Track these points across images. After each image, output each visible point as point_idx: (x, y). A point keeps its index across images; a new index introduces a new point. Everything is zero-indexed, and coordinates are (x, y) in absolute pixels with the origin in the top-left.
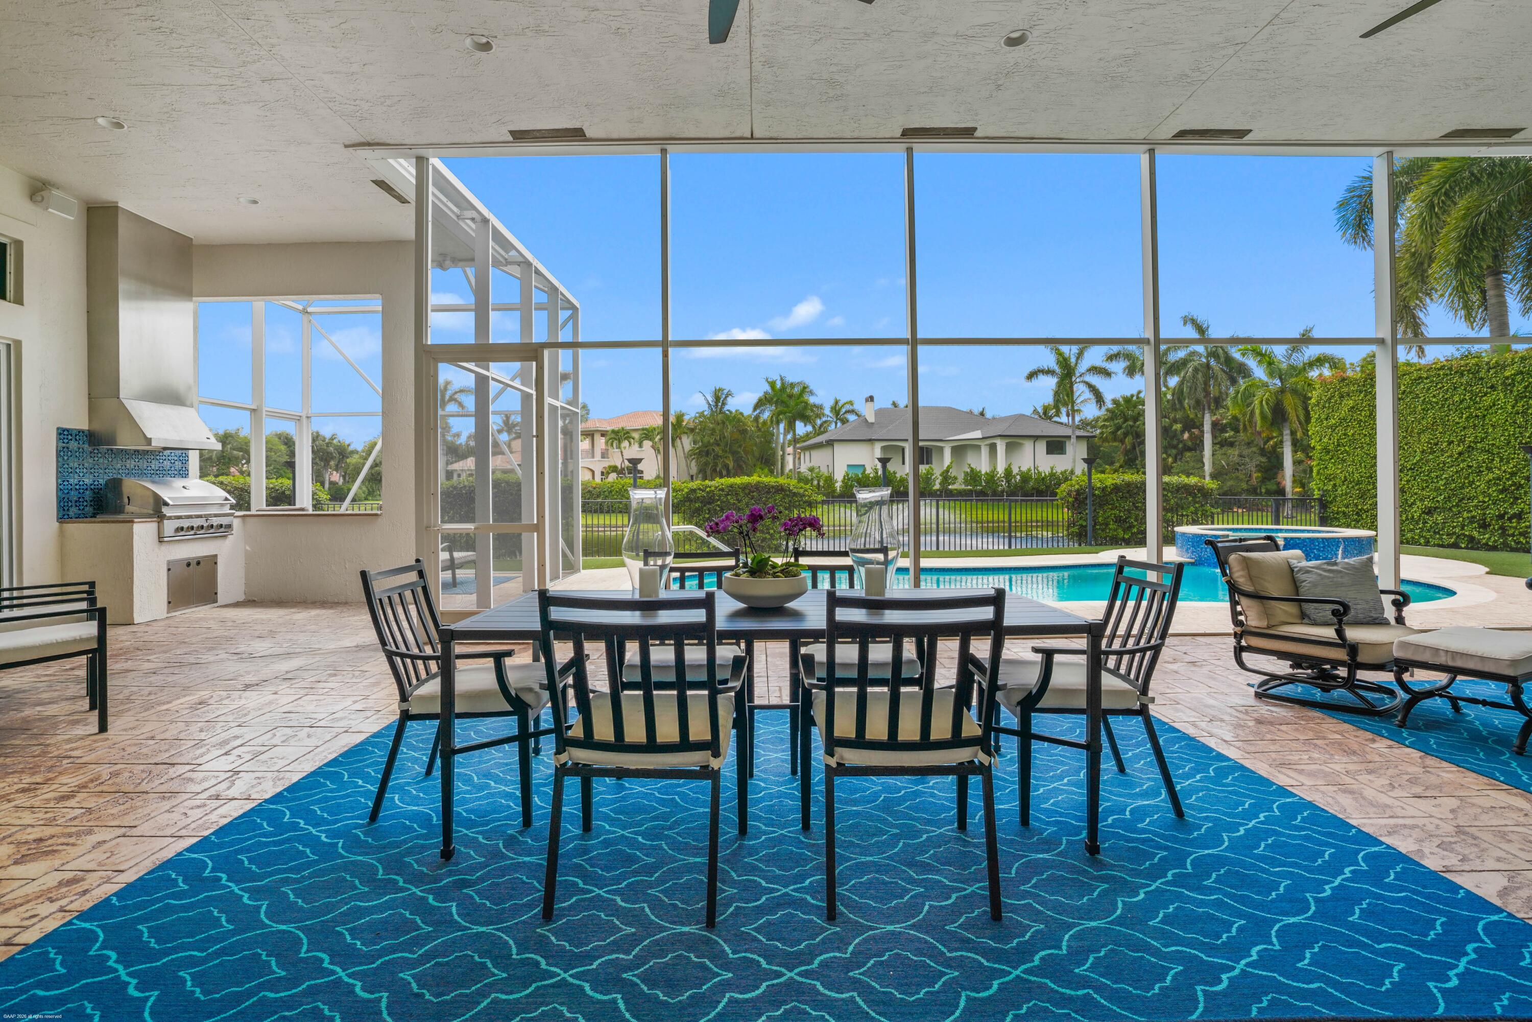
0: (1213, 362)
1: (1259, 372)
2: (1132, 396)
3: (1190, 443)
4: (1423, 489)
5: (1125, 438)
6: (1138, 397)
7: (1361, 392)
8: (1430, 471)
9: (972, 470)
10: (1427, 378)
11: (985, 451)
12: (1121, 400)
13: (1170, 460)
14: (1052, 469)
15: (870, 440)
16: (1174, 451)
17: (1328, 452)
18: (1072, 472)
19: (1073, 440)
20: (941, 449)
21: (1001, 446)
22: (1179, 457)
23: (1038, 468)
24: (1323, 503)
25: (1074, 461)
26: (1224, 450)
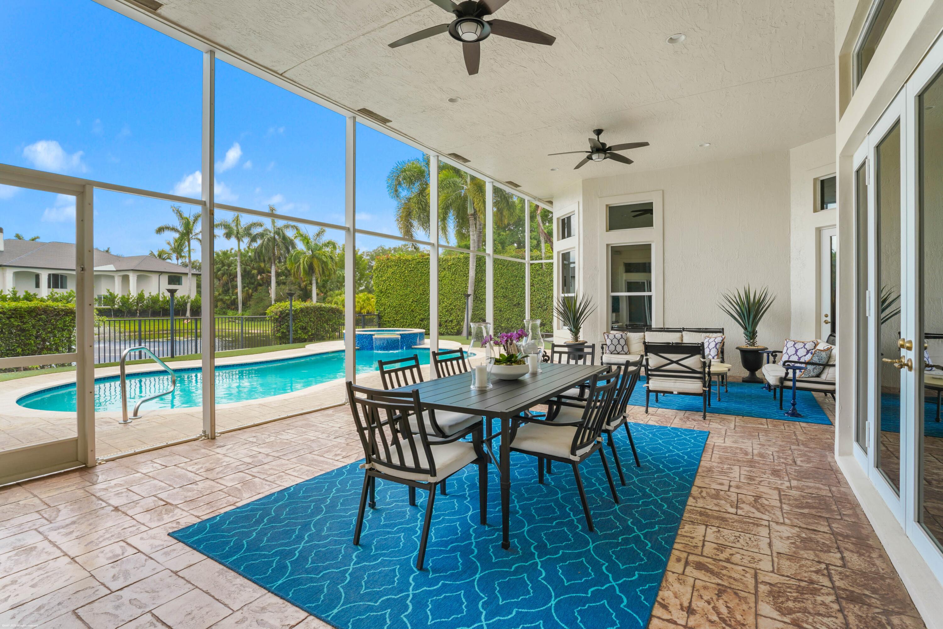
0: (277, 237)
1: (300, 246)
2: (227, 251)
3: (261, 282)
5: (223, 277)
6: (231, 252)
7: (396, 266)
8: (423, 303)
9: (111, 294)
11: (118, 281)
12: (220, 253)
13: (250, 291)
15: (1, 266)
16: (252, 286)
17: (382, 292)
18: (189, 297)
19: (190, 276)
21: (133, 278)
22: (255, 290)
23: (163, 294)
24: (380, 317)
25: (190, 290)
26: (283, 287)
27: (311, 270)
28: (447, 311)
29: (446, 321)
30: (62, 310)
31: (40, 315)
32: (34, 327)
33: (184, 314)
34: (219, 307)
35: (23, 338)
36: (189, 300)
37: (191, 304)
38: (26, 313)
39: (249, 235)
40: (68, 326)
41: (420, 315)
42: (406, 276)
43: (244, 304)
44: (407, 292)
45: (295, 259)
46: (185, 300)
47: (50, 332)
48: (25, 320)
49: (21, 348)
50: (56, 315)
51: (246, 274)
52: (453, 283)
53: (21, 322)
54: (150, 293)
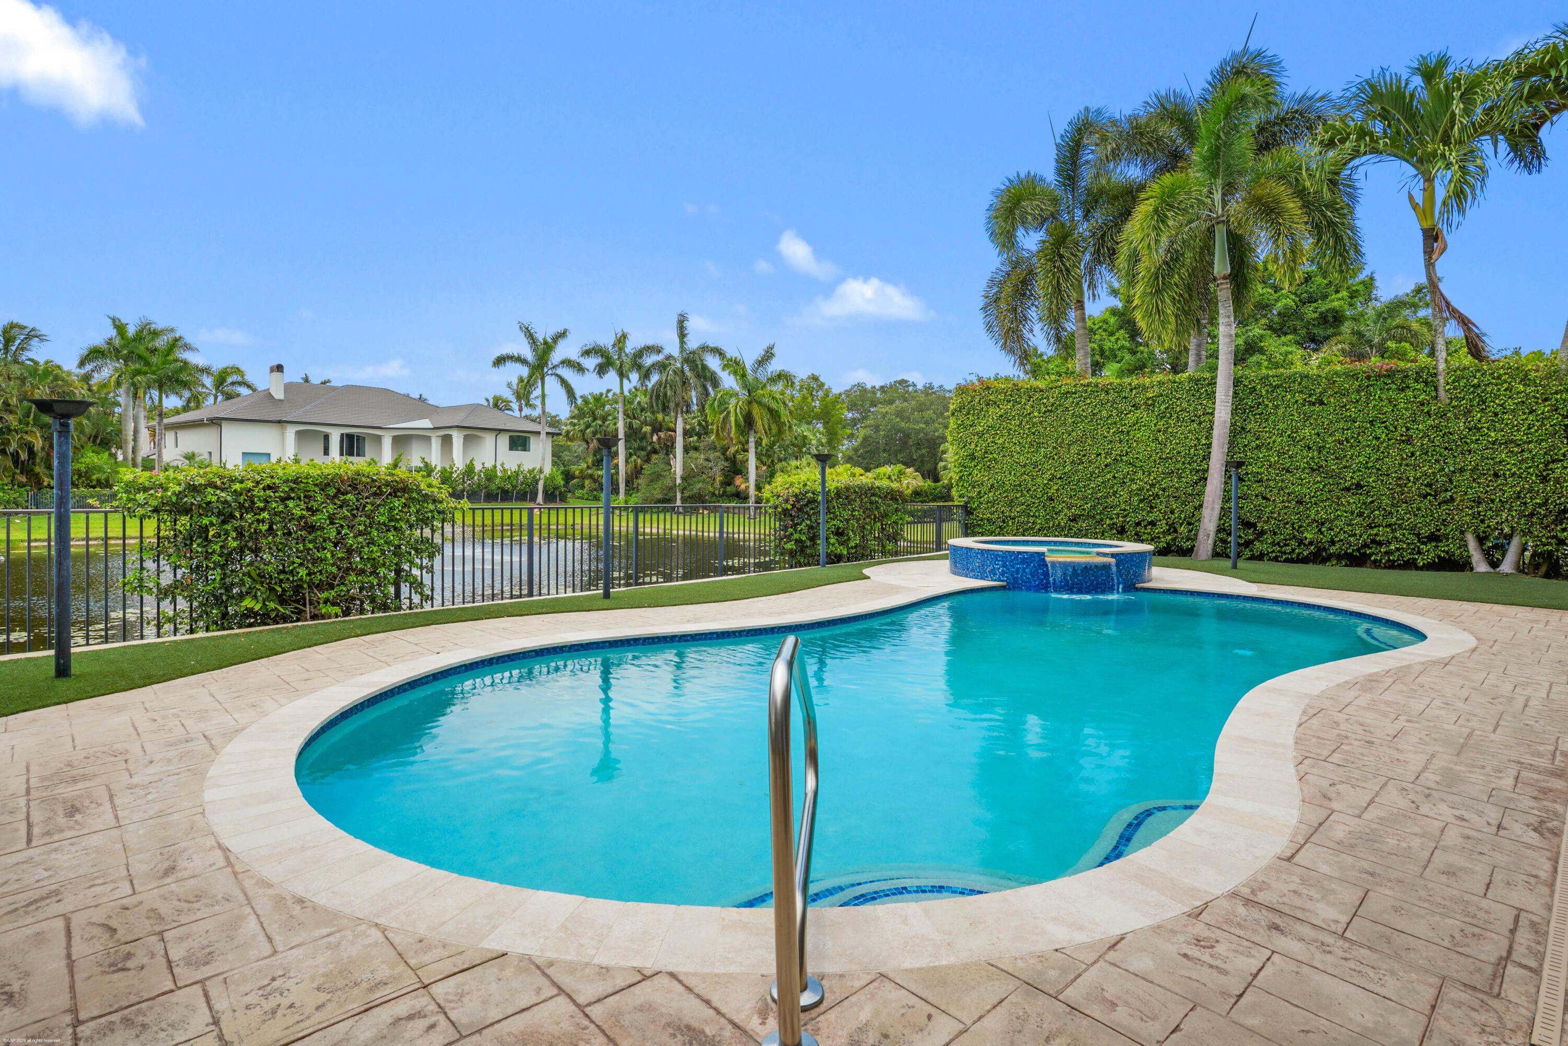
0: (686, 368)
1: (728, 381)
2: (601, 394)
3: (657, 446)
4: (1071, 497)
5: (593, 437)
6: (607, 397)
7: (1009, 401)
9: (426, 464)
10: (1075, 393)
11: (436, 444)
12: (590, 397)
13: (639, 461)
14: (519, 466)
15: (279, 422)
16: (643, 453)
17: (973, 458)
18: (541, 471)
19: (543, 436)
20: (378, 439)
21: (458, 439)
22: (648, 460)
23: (502, 465)
24: (968, 511)
25: (543, 459)
26: (693, 453)
27: (749, 422)
28: (1141, 501)
29: (1138, 524)
30: (387, 484)
31: (343, 494)
32: (331, 519)
33: (534, 499)
34: (587, 488)
35: (311, 546)
36: (542, 476)
37: (545, 483)
38: (317, 489)
39: (639, 367)
40: (397, 521)
41: (1069, 508)
42: (1034, 424)
43: (628, 483)
44: (1038, 457)
45: (720, 404)
46: (535, 476)
47: (361, 533)
48: (315, 505)
49: (307, 568)
50: (375, 494)
51: (633, 434)
52: (1161, 437)
53: (308, 509)
54: (483, 464)
